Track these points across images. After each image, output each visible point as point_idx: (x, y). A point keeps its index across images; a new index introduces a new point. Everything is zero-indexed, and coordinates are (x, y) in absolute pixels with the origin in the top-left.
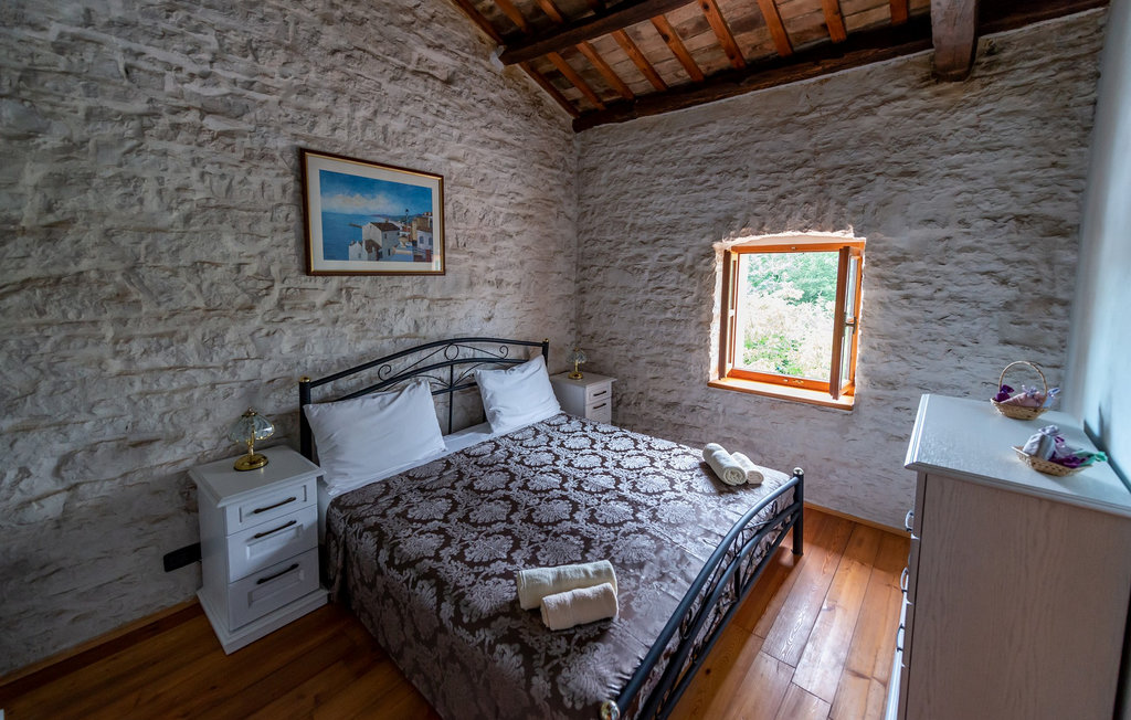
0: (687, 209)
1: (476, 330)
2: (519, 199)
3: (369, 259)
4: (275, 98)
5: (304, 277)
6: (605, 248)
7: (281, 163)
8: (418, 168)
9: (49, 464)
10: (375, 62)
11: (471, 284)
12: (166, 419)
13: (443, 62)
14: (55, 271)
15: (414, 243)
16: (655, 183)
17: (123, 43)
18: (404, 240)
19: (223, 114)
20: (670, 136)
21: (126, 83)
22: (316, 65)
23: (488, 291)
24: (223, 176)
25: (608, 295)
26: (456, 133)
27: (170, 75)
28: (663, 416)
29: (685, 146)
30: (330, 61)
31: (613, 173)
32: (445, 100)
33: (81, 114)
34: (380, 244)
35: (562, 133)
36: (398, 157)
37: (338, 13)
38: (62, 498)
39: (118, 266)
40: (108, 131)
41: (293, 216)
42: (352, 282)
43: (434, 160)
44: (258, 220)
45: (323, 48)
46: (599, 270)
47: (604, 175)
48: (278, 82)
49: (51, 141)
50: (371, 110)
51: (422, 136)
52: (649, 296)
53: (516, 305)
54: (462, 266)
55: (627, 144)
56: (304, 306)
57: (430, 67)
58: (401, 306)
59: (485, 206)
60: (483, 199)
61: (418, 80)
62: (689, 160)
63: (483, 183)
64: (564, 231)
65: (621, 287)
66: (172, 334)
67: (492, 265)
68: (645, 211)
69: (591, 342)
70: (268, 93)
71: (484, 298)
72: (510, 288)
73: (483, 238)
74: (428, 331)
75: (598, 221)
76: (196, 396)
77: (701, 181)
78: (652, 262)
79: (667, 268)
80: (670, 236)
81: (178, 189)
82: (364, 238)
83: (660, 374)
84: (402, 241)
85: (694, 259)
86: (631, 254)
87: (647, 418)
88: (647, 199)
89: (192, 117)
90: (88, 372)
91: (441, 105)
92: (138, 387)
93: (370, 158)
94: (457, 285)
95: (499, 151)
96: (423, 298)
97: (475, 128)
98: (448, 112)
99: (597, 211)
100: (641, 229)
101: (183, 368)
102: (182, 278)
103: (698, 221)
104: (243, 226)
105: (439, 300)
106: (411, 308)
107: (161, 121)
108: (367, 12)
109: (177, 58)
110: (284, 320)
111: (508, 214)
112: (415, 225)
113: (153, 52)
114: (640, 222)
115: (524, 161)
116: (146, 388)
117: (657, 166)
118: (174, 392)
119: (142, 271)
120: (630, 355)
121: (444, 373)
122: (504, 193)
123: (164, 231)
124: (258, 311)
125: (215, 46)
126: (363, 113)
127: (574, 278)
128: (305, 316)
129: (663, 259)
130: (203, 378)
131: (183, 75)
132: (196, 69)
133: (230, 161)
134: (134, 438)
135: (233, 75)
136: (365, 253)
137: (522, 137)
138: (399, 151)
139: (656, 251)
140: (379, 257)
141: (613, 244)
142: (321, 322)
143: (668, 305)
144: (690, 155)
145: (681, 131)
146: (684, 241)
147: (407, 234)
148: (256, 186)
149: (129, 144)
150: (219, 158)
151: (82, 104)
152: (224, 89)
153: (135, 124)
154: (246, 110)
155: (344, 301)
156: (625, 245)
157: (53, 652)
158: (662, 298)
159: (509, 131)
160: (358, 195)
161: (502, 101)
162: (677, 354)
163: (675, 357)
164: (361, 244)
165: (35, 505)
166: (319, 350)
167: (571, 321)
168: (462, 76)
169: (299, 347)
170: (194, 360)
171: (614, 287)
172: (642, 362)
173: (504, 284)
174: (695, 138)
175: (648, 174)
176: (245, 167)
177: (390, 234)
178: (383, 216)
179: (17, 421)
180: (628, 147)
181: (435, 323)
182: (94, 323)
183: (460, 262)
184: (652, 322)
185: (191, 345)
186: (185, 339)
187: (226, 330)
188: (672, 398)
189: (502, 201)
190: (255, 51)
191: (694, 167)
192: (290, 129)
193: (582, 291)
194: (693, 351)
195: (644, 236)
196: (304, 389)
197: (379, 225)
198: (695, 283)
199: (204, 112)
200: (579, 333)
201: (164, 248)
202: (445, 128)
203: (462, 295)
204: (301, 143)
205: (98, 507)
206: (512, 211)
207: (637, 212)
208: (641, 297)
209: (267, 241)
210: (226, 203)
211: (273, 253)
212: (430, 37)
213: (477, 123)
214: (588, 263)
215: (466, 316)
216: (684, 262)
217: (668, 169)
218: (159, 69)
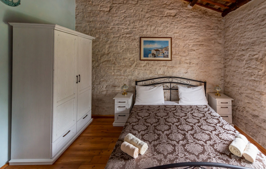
0: (258, 36)
1: (181, 75)
2: (198, 40)
3: (153, 57)
4: (137, 29)
5: (140, 61)
6: (232, 52)
7: (137, 40)
8: (165, 37)
9: (105, 86)
10: (156, 17)
11: (180, 63)
12: (118, 83)
13: (173, 12)
14: (108, 59)
15: (164, 53)
16: (247, 28)
17: (117, 27)
18: (161, 53)
19: (129, 34)
20: (251, 10)
21: (117, 32)
22: (144, 21)
23: (186, 65)
24: (128, 44)
25: (233, 69)
26: (176, 27)
27: (123, 29)
28: (252, 120)
29: (257, 12)
30: (147, 19)
31: (233, 27)
32: (173, 20)
33: (112, 38)
34: (155, 54)
35: (217, 19)
36: (161, 35)
37: (149, 10)
38: (106, 92)
39: (114, 59)
40: (115, 39)
41: (139, 49)
42: (150, 62)
43: (169, 34)
44: (133, 51)
45: (146, 18)
46: (230, 60)
47: (231, 28)
48: (138, 26)
49: (109, 42)
50: (155, 27)
51: (166, 30)
52: (245, 70)
53: (196, 70)
54: (177, 59)
55: (237, 17)
56: (140, 66)
57: (170, 14)
58: (160, 68)
59: (185, 43)
60: (184, 42)
61: (166, 18)
62: (258, 17)
63: (184, 38)
64: (218, 48)
65: (236, 66)
66: (120, 69)
67: (187, 58)
68: (243, 39)
69: (228, 84)
70: (136, 29)
71: (184, 67)
72: (194, 65)
73: (184, 52)
74: (167, 74)
75: (229, 44)
76: (122, 80)
77: (263, 24)
78: (246, 57)
79: (251, 59)
80: (252, 47)
81: (122, 47)
82: (152, 53)
83: (250, 102)
84: (160, 53)
85: (263, 56)
86: (239, 54)
87: (246, 118)
88: (244, 34)
89: (125, 35)
90: (110, 74)
91: (172, 21)
92: (115, 77)
93: (154, 36)
94: (176, 63)
95: (190, 29)
96: (166, 66)
97: (182, 25)
98: (174, 23)
99: (229, 40)
100: (242, 45)
101: (121, 75)
102: (122, 61)
103: (263, 40)
104: (131, 52)
105: (170, 67)
106: (162, 68)
107: (121, 37)
108: (155, 8)
109: (123, 27)
110: (136, 69)
111: (194, 45)
112: (164, 49)
113: (121, 27)
114: (242, 42)
115: (199, 30)
116: (116, 78)
117: (247, 22)
118: (119, 79)
119: (117, 59)
120: (240, 92)
121: (168, 85)
122: (192, 39)
123: (120, 53)
124: (132, 67)
125: (129, 23)
126: (153, 28)
127: (223, 62)
128: (140, 68)
129: (250, 56)
130: (123, 77)
131: (124, 29)
132: (126, 28)
133: (129, 41)
134: (114, 85)
135: (131, 27)
136: (152, 56)
137: (199, 23)
138: (161, 34)
139: (247, 53)
140: (155, 57)
141: (234, 51)
142: (143, 69)
143: (252, 74)
144: (258, 15)
145: (255, 7)
146: (258, 49)
147: (162, 51)
148: (133, 45)
149: (117, 41)
150: (128, 41)
151: (112, 36)
152: (129, 30)
153: (118, 38)
154: (132, 32)
155: (147, 66)
156: (237, 51)
157: (103, 114)
158: (250, 71)
159: (194, 23)
160: (151, 44)
161: (191, 16)
162: (257, 95)
163: (256, 96)
164: (151, 54)
165: (103, 92)
166: (142, 75)
167: (221, 77)
168: (178, 13)
169: (138, 74)
170: (122, 74)
171: (234, 66)
172: (244, 95)
173: (191, 64)
174: (260, 8)
175: (244, 25)
176: (132, 42)
177: (157, 52)
178: (156, 48)
179: (103, 79)
180: (238, 17)
181: (169, 72)
182: (111, 67)
183: (177, 58)
184: (247, 80)
185: (122, 72)
186: (121, 71)
187: (127, 69)
188: (256, 113)
189: (191, 41)
190: (134, 22)
191: (260, 19)
192: (139, 34)
193: (225, 67)
194: (263, 95)
195: (243, 48)
196: (136, 82)
197: (155, 50)
198: (263, 66)
199: (127, 34)
200: (225, 81)
201: (120, 56)
202: (173, 27)
203: (177, 66)
204: (141, 36)
205: (109, 95)
206: (195, 44)
207: (241, 39)
208: (243, 71)
209: (134, 54)
210: (128, 48)
211: (135, 56)
212: (170, 7)
213: (182, 23)
214: (227, 58)
215: (178, 71)
216: (259, 57)
217: (250, 22)
218: (121, 29)
